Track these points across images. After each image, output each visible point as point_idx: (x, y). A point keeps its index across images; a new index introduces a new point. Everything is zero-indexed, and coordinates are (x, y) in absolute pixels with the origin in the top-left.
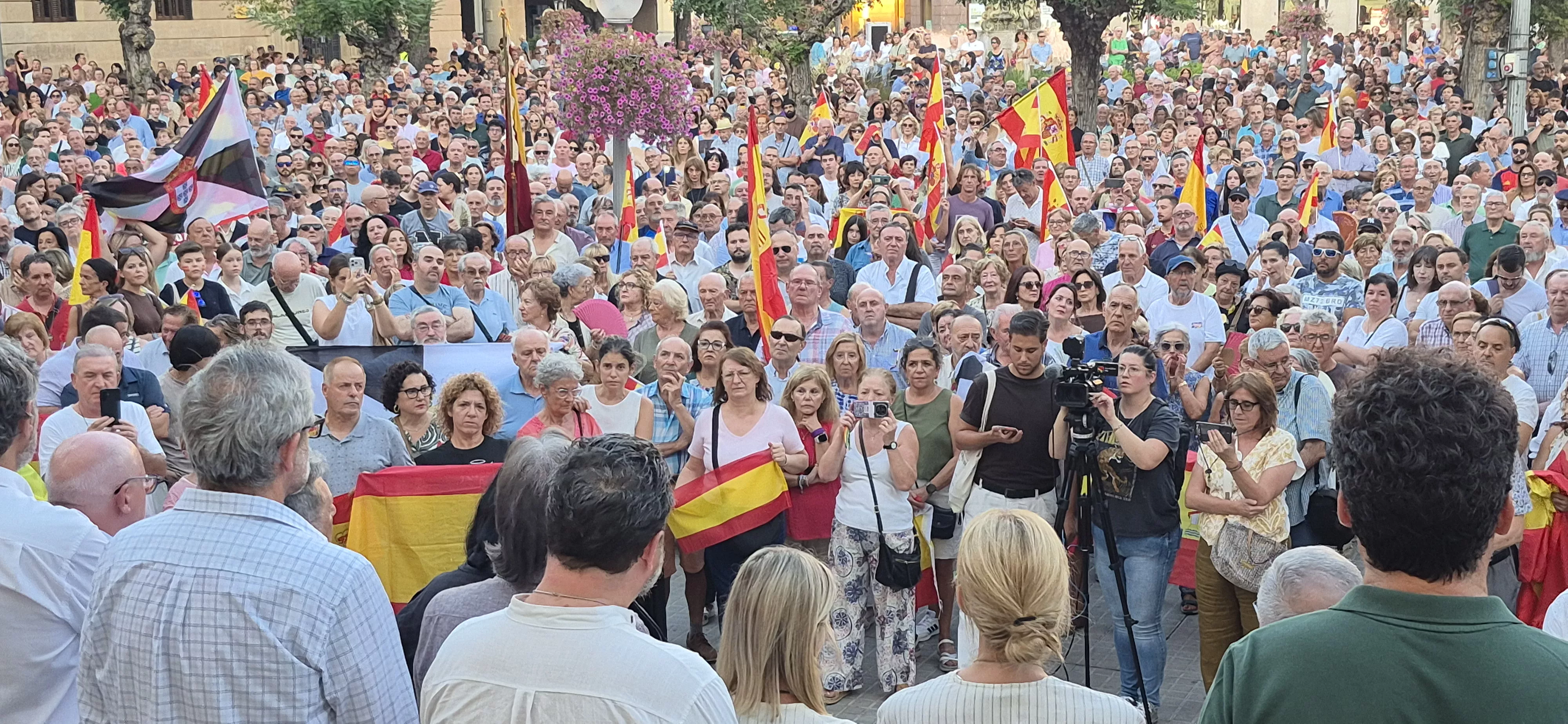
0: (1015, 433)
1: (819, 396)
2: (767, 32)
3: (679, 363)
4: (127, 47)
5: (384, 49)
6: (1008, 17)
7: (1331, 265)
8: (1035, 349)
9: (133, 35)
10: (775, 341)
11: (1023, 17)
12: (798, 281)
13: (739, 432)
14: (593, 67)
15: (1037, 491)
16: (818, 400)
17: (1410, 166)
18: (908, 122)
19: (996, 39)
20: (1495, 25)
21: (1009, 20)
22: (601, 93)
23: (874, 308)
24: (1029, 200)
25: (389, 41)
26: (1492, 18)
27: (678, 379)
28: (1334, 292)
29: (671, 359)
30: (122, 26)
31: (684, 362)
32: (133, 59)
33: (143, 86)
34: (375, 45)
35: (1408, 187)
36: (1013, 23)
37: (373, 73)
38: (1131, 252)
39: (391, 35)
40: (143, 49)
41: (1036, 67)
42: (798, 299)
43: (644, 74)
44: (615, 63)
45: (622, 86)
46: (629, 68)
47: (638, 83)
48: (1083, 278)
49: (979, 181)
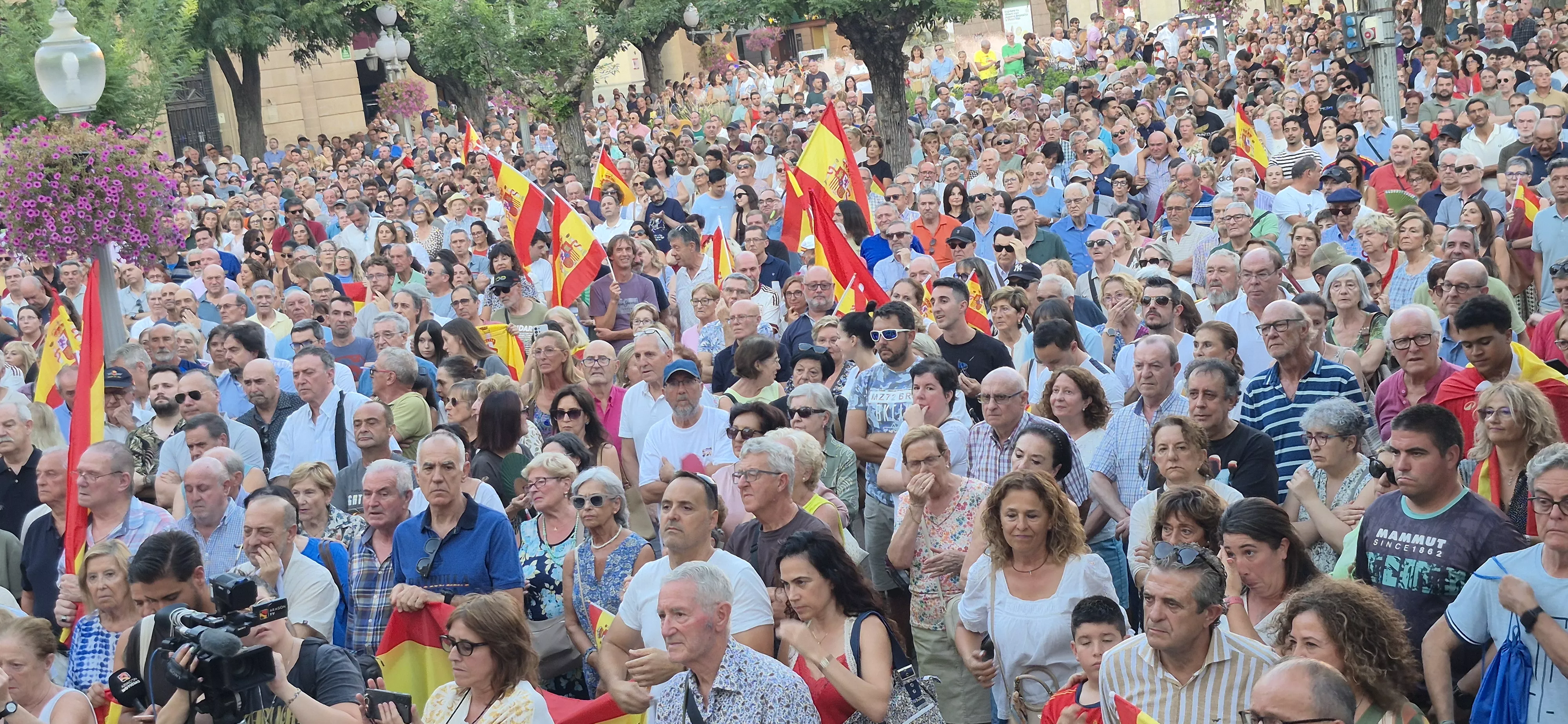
7: (896, 351)
23: (204, 495)
28: (907, 383)
38: (647, 349)
43: (96, 174)
44: (55, 165)
45: (69, 194)
46: (77, 169)
47: (90, 188)
48: (568, 403)
49: (634, 253)
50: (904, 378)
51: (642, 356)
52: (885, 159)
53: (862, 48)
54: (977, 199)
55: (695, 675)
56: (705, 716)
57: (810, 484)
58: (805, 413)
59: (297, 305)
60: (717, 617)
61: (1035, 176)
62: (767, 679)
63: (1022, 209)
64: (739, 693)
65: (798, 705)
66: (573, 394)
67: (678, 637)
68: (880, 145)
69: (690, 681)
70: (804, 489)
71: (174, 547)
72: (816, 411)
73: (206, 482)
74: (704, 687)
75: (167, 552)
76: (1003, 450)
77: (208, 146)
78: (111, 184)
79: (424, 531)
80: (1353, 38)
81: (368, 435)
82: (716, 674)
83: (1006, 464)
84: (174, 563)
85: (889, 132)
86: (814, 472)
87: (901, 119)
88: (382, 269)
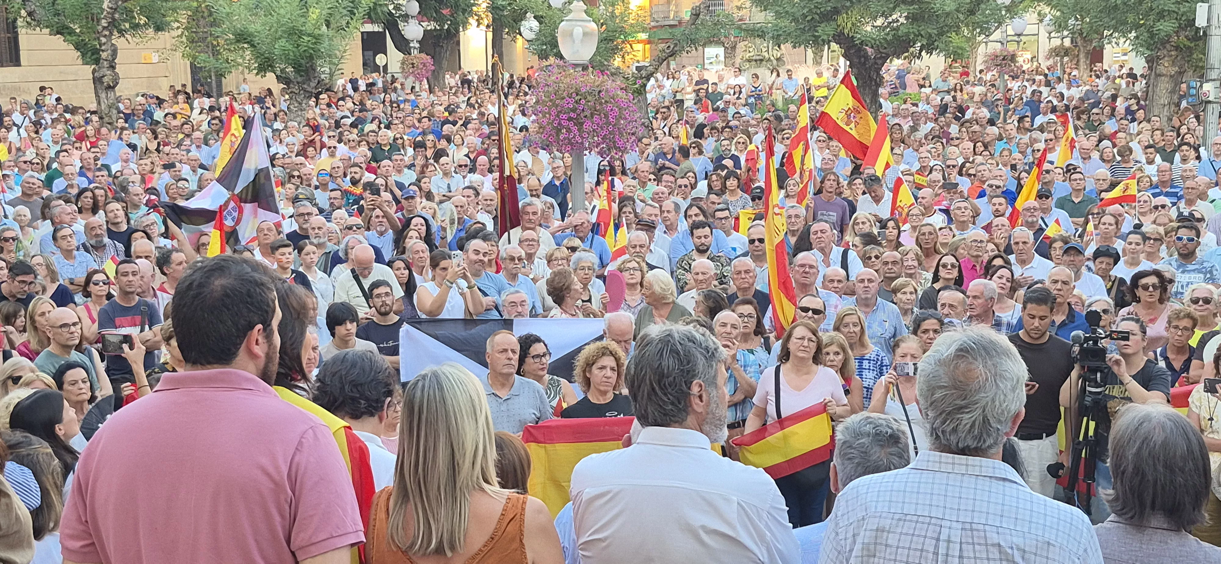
0: (1034, 386)
1: (840, 357)
2: (613, 70)
3: (735, 332)
4: (99, 86)
5: (305, 86)
6: (761, 58)
7: (1191, 249)
8: (1046, 317)
9: (103, 76)
10: (804, 314)
11: (772, 58)
12: (803, 266)
13: (798, 389)
14: (563, 98)
15: (1044, 435)
16: (840, 361)
17: (1165, 171)
18: (741, 140)
19: (755, 74)
20: (1173, 62)
21: (761, 60)
22: (570, 119)
23: (870, 285)
24: (877, 199)
25: (310, 80)
26: (1171, 56)
27: (734, 344)
28: (1194, 270)
29: (728, 329)
30: (94, 69)
31: (737, 331)
32: (103, 95)
33: (110, 117)
34: (298, 83)
35: (1165, 187)
36: (764, 63)
37: (296, 105)
38: (1023, 240)
39: (312, 76)
40: (111, 88)
41: (786, 96)
42: (803, 280)
49: (838, 184)
50: (1190, 267)
51: (1021, 244)
53: (858, 68)
59: (661, 195)
80: (1193, 95)
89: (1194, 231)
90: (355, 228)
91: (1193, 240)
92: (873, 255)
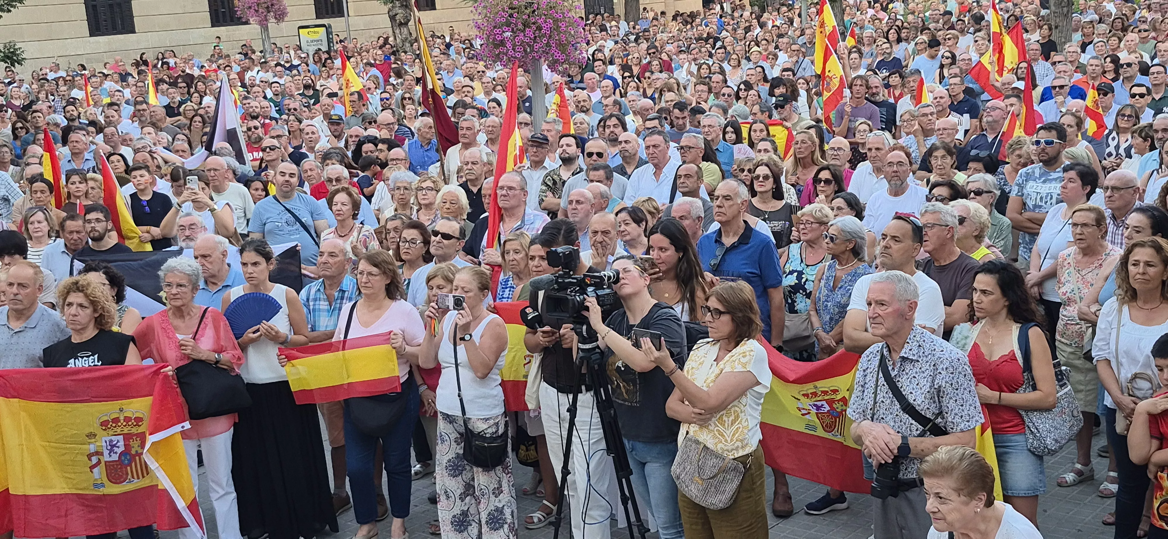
4: (394, 23)
7: (1052, 154)
9: (396, 15)
13: (366, 325)
23: (579, 207)
28: (1056, 179)
30: (389, 9)
32: (397, 31)
33: (404, 49)
40: (403, 24)
43: (537, 15)
44: (515, 8)
45: (520, 27)
46: (527, 12)
47: (534, 23)
48: (825, 175)
50: (1054, 175)
51: (873, 150)
52: (1052, 38)
54: (1125, 66)
55: (888, 346)
56: (893, 374)
57: (979, 238)
58: (978, 193)
60: (907, 309)
61: (1162, 53)
62: (938, 355)
63: (1158, 73)
64: (918, 361)
65: (960, 373)
66: (829, 169)
67: (879, 320)
68: (1050, 29)
69: (885, 350)
70: (974, 241)
71: (564, 227)
72: (987, 192)
73: (582, 199)
74: (894, 354)
75: (560, 230)
76: (1118, 227)
77: (606, 15)
78: (546, 22)
79: (716, 241)
81: (685, 185)
82: (903, 347)
83: (1120, 237)
84: (564, 237)
85: (1058, 20)
86: (982, 230)
87: (1068, 11)
88: (705, 88)
89: (1054, 133)
90: (268, 150)
91: (1052, 142)
92: (747, 168)
